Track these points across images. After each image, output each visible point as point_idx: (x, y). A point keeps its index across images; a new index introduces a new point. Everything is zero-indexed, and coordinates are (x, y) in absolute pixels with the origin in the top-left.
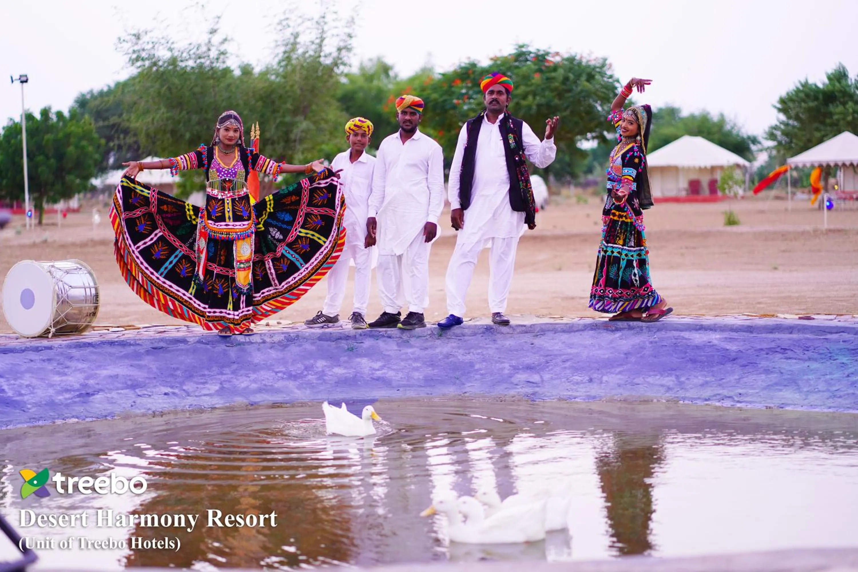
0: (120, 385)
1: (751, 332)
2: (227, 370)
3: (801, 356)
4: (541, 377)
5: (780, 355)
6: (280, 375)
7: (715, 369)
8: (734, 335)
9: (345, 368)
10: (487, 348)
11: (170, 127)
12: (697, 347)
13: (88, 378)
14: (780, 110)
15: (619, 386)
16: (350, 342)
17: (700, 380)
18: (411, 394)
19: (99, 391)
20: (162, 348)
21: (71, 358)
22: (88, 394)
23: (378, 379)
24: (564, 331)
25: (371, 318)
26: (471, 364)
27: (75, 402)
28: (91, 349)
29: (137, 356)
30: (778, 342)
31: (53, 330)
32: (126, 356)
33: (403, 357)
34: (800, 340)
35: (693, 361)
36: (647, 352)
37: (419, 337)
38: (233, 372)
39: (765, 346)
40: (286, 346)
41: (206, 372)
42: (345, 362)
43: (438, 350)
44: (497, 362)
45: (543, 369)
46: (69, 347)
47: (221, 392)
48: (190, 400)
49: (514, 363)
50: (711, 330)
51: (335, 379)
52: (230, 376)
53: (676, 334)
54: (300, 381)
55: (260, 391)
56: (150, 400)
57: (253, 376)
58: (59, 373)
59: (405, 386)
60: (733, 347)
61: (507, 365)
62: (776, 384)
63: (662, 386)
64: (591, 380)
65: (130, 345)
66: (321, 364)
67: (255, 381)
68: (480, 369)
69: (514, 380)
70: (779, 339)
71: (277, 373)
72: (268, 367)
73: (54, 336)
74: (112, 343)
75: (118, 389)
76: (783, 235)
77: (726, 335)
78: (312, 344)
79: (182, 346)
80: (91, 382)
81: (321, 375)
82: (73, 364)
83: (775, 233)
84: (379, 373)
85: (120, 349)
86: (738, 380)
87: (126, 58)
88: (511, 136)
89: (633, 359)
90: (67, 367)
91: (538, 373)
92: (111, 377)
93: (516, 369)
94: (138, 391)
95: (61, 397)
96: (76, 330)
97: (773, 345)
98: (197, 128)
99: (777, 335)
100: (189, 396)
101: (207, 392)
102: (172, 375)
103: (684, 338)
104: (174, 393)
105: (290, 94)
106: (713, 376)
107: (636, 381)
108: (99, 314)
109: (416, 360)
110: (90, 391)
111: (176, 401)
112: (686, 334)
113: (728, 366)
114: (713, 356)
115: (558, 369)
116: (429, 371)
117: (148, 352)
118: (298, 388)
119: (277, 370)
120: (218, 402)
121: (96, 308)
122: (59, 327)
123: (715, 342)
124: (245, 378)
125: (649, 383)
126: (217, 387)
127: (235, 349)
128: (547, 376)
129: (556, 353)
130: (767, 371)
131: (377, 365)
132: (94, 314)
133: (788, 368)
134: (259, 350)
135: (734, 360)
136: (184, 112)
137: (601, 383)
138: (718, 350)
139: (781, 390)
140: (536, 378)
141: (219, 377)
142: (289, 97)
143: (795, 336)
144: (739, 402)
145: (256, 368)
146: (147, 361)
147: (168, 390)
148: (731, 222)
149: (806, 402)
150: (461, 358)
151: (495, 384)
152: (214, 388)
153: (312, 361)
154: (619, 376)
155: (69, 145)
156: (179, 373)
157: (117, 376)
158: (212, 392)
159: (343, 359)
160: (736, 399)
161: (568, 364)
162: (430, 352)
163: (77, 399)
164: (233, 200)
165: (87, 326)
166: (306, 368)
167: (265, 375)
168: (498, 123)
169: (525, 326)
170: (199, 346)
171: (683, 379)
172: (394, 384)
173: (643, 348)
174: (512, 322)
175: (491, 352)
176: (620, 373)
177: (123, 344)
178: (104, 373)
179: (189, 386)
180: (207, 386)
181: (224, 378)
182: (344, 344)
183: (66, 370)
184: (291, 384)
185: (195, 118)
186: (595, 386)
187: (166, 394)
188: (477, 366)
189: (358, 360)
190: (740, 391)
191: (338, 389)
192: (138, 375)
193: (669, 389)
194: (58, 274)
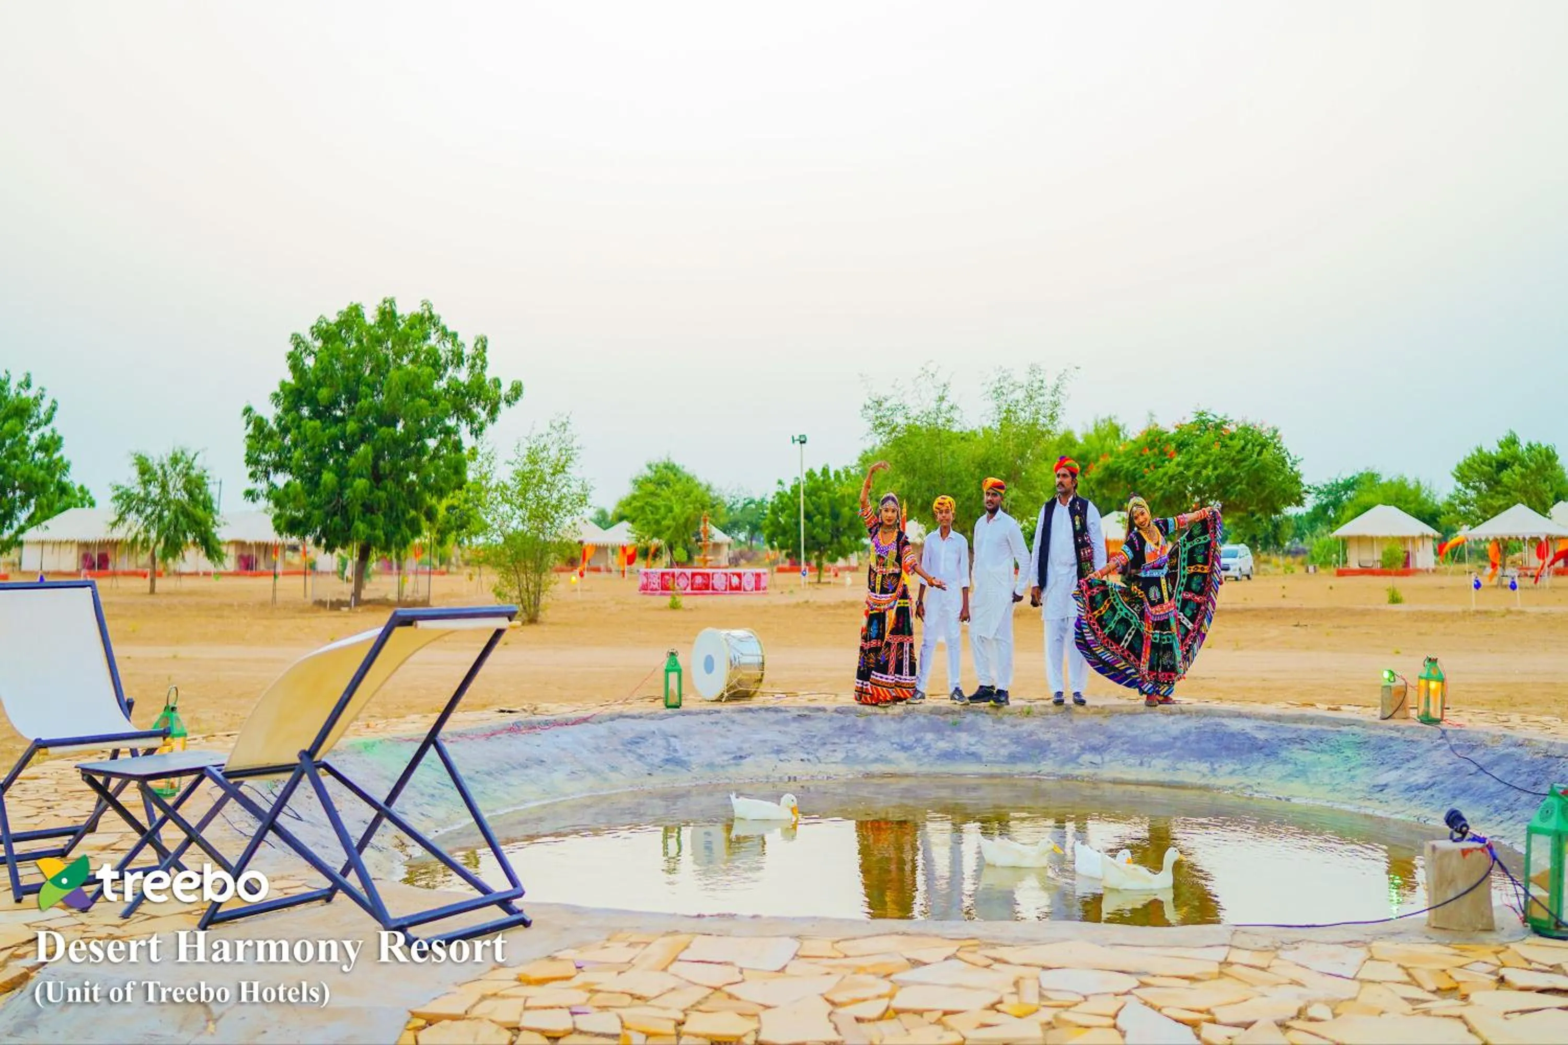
0: (766, 750)
1: (1280, 721)
2: (853, 740)
3: (1316, 748)
4: (1103, 759)
5: (1299, 746)
6: (895, 746)
7: (1244, 757)
8: (1266, 723)
9: (948, 742)
10: (1063, 728)
11: (906, 493)
12: (1232, 735)
13: (742, 742)
14: (1458, 479)
15: (1164, 770)
16: (955, 716)
17: (1231, 767)
18: (996, 770)
19: (752, 754)
20: (805, 715)
21: (733, 722)
22: (741, 757)
23: (973, 754)
24: (1129, 714)
25: (969, 692)
26: (1048, 742)
27: (730, 765)
28: (750, 714)
29: (785, 722)
30: (1299, 732)
31: (726, 694)
32: (776, 722)
33: (996, 733)
34: (1316, 731)
35: (1227, 748)
36: (1192, 738)
37: (1011, 714)
38: (858, 742)
39: (1288, 736)
40: (903, 718)
41: (836, 740)
42: (949, 736)
43: (1024, 728)
44: (1070, 741)
45: (1105, 751)
46: (734, 711)
47: (847, 760)
48: (821, 767)
49: (1082, 743)
50: (1247, 717)
51: (937, 752)
52: (856, 745)
53: (1217, 720)
54: (909, 753)
55: (876, 760)
56: (788, 764)
57: (873, 746)
58: (722, 736)
59: (991, 762)
60: (1261, 736)
61: (1076, 745)
62: (1290, 775)
63: (1198, 772)
64: (1141, 764)
65: (781, 711)
66: (929, 737)
67: (872, 751)
68: (1054, 749)
69: (1080, 760)
70: (1300, 729)
71: (893, 744)
72: (886, 738)
73: (728, 700)
74: (767, 709)
75: (765, 753)
76: (1434, 616)
77: (1259, 723)
78: (925, 717)
79: (820, 714)
80: (746, 746)
81: (927, 748)
82: (735, 728)
83: (1427, 613)
84: (973, 749)
85: (773, 714)
86: (1260, 770)
87: (870, 425)
88: (1077, 518)
89: (1179, 744)
90: (729, 731)
91: (1100, 754)
92: (762, 741)
93: (1083, 749)
94: (782, 756)
95: (719, 759)
96: (747, 695)
97: (1294, 736)
98: (927, 494)
99: (1300, 725)
100: (820, 762)
101: (833, 760)
102: (810, 742)
103: (1223, 725)
104: (809, 760)
105: (1003, 461)
106: (1241, 764)
107: (1178, 766)
108: (764, 681)
109: (1005, 736)
110: (743, 754)
111: (809, 766)
112: (1225, 721)
113: (1255, 754)
114: (1244, 743)
115: (1116, 751)
116: (1014, 748)
117: (794, 719)
118: (907, 759)
119: (893, 741)
120: (842, 770)
121: (762, 675)
122: (732, 692)
123: (1248, 730)
124: (865, 748)
125: (1188, 769)
126: (842, 755)
127: (863, 718)
128: (1107, 758)
129: (1118, 734)
130: (1285, 762)
131: (973, 740)
132: (761, 680)
133: (1302, 759)
134: (881, 721)
135: (1261, 748)
136: (917, 478)
137: (1150, 767)
138: (1249, 739)
139: (1292, 781)
140: (1097, 759)
141: (847, 745)
142: (1002, 464)
143: (1314, 727)
144: (1257, 792)
145: (876, 738)
146: (794, 727)
147: (805, 756)
148: (1395, 600)
149: (1310, 795)
150: (1042, 736)
151: (1063, 764)
152: (840, 755)
153: (922, 734)
154: (1165, 761)
155: (844, 505)
156: (815, 740)
157: (765, 741)
158: (839, 760)
159: (948, 733)
160: (1255, 788)
161: (1126, 746)
162: (1018, 729)
163: (732, 762)
164: (883, 576)
165: (755, 692)
166: (917, 741)
167: (883, 745)
168: (1068, 505)
169: (1097, 707)
170: (835, 715)
171: (1216, 766)
172: (984, 759)
173: (1189, 733)
174: (1089, 703)
175: (1066, 731)
176: (1166, 757)
177: (776, 710)
178: (758, 737)
179: (821, 753)
180: (836, 754)
181: (850, 746)
182: (950, 718)
183: (728, 733)
184: (902, 756)
185: (925, 484)
186: (1145, 769)
187: (802, 760)
188: (1053, 746)
189: (959, 734)
190: (1259, 781)
191: (939, 762)
192: (784, 740)
193: (1204, 775)
194: (733, 642)
